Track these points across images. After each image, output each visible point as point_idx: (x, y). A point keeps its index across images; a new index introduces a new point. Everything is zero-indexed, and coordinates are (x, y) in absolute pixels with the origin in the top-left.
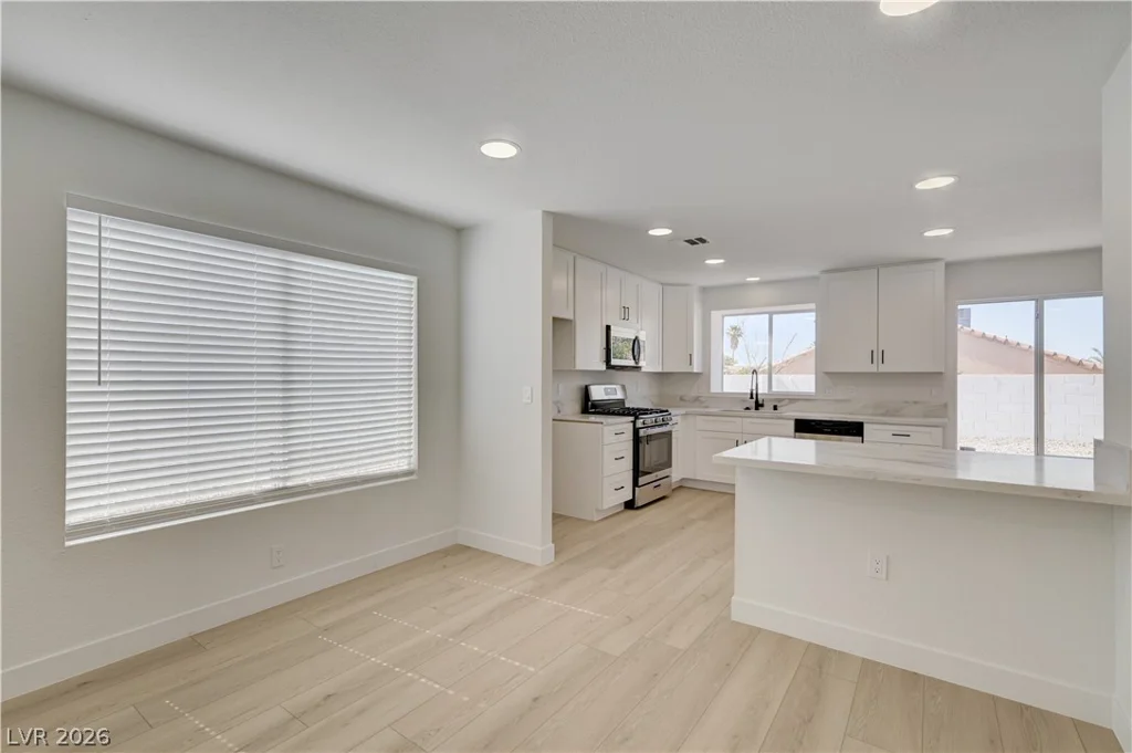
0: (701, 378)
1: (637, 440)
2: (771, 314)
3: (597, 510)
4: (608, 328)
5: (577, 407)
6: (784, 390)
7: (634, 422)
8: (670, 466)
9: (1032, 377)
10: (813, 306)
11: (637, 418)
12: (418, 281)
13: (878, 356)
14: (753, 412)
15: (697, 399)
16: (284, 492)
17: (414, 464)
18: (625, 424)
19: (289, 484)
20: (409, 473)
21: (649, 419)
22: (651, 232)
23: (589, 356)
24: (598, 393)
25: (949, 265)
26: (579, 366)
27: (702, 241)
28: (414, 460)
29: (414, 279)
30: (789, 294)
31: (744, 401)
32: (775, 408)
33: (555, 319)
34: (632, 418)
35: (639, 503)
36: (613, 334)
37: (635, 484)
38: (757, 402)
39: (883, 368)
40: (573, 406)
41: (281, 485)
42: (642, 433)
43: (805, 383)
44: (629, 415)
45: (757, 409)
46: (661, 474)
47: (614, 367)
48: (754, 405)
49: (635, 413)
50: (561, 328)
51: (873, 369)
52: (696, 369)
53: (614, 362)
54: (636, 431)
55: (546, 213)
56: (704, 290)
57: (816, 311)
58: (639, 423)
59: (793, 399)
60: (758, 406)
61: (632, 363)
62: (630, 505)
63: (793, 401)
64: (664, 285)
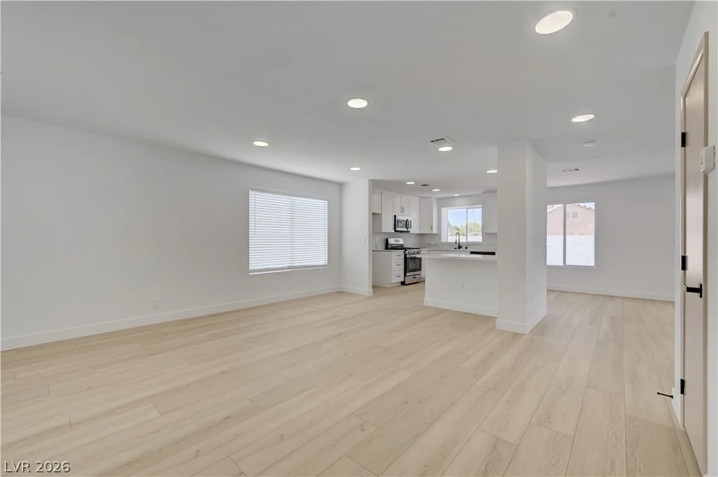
0: (438, 235)
1: (406, 258)
2: (467, 209)
3: (390, 283)
4: (395, 216)
5: (384, 246)
7: (405, 252)
8: (421, 270)
9: (562, 236)
10: (480, 206)
12: (328, 202)
14: (457, 250)
15: (434, 245)
17: (327, 263)
18: (401, 253)
20: (325, 265)
21: (410, 251)
22: (407, 183)
23: (388, 227)
24: (392, 241)
26: (383, 231)
27: (427, 185)
28: (327, 261)
29: (326, 202)
30: (473, 201)
31: (454, 245)
32: (466, 248)
33: (373, 213)
34: (403, 250)
35: (406, 283)
36: (397, 218)
37: (405, 275)
40: (382, 246)
42: (408, 256)
43: (479, 239)
44: (400, 249)
46: (416, 273)
47: (398, 231)
48: (458, 247)
49: (405, 249)
50: (375, 217)
52: (434, 232)
53: (397, 229)
54: (405, 255)
55: (370, 180)
56: (439, 199)
57: (482, 208)
58: (407, 252)
60: (460, 247)
61: (406, 230)
62: (403, 283)
63: (474, 245)
64: (420, 197)
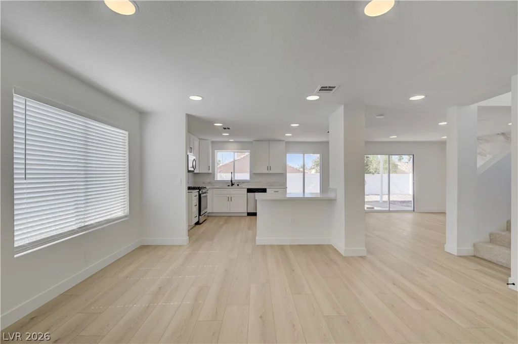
0: (212, 175)
1: (200, 198)
2: (234, 153)
4: (188, 156)
6: (238, 179)
7: (199, 192)
8: (207, 208)
9: (302, 174)
10: (249, 151)
11: (200, 190)
12: (129, 134)
13: (269, 168)
14: (231, 187)
15: (210, 183)
16: (85, 228)
18: (197, 193)
19: (86, 224)
20: (126, 216)
21: (203, 190)
22: (215, 124)
25: (286, 142)
27: (229, 128)
28: (127, 211)
29: (127, 133)
30: (243, 146)
31: (227, 183)
32: (238, 185)
34: (198, 190)
35: (201, 222)
36: (189, 158)
37: (199, 215)
38: (232, 183)
39: (271, 172)
41: (83, 225)
42: (201, 196)
43: (246, 176)
44: (196, 189)
45: (232, 186)
46: (205, 211)
48: (231, 184)
49: (199, 188)
51: (267, 172)
52: (210, 171)
53: (189, 169)
54: (199, 195)
55: (186, 114)
56: (213, 142)
57: (251, 152)
58: (201, 192)
59: (244, 182)
60: (232, 185)
61: (193, 169)
62: (197, 223)
63: (243, 183)
64: (200, 139)
